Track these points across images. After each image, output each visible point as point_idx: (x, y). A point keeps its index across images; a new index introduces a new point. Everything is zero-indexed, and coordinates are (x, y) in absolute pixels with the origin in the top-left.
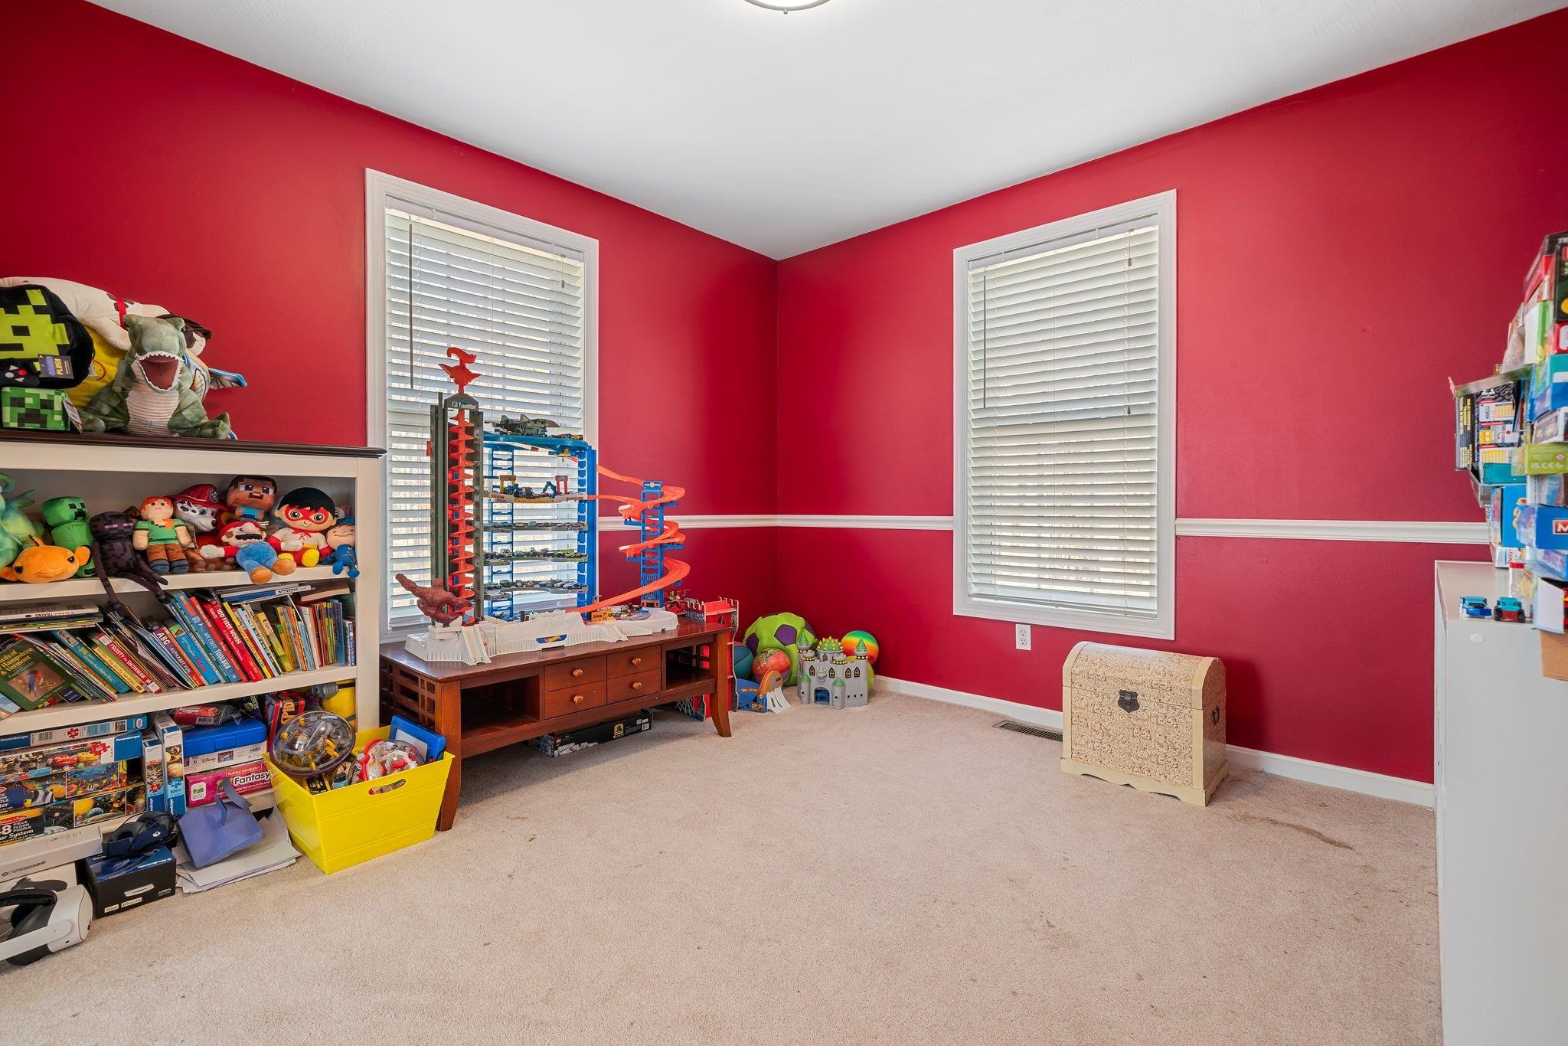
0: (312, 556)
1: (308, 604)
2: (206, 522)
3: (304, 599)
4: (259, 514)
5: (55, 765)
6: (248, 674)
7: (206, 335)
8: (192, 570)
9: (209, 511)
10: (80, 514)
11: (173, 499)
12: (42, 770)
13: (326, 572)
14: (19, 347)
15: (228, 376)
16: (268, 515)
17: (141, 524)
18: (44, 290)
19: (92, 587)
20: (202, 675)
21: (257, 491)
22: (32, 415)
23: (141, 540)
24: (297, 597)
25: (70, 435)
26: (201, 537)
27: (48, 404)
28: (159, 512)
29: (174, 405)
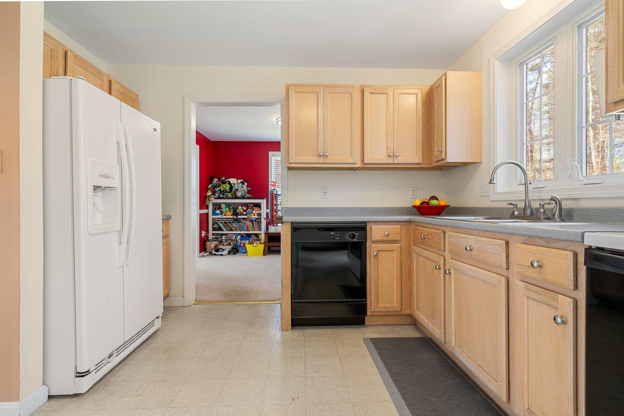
0: (256, 214)
1: (256, 222)
2: (245, 209)
3: (256, 221)
4: (251, 208)
5: (229, 238)
6: (248, 231)
7: (247, 183)
8: (242, 215)
9: (246, 207)
10: (232, 208)
11: (242, 206)
12: (228, 238)
13: (257, 217)
14: (226, 188)
15: (249, 188)
16: (253, 208)
17: (238, 209)
18: (228, 181)
19: (232, 217)
20: (243, 230)
21: (251, 205)
22: (227, 196)
23: (238, 211)
24: (255, 220)
25: (230, 198)
26: (244, 211)
27: (228, 195)
28: (240, 207)
29: (240, 193)
